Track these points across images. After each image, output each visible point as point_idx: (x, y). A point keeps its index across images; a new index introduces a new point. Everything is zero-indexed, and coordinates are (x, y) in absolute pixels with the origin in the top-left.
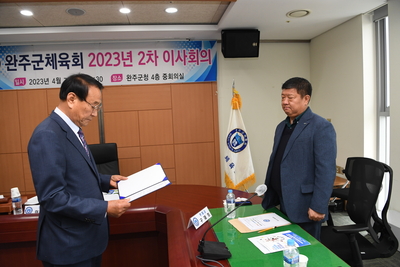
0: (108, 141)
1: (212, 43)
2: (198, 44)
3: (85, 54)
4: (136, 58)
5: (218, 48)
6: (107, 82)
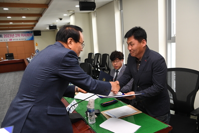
0: (10, 53)
1: (32, 32)
3: (3, 35)
4: (15, 35)
5: (33, 34)
6: (8, 41)
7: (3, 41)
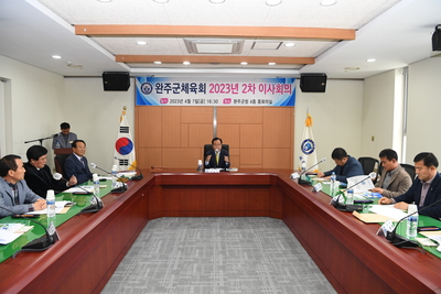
2: (283, 80)
3: (208, 84)
4: (241, 88)
5: (298, 83)
6: (221, 104)
7: (207, 104)
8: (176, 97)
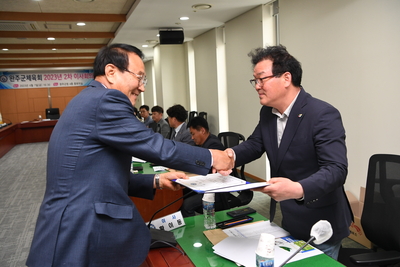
2: (87, 71)
3: (43, 75)
4: (63, 77)
6: (52, 86)
7: (43, 87)
8: (23, 83)
